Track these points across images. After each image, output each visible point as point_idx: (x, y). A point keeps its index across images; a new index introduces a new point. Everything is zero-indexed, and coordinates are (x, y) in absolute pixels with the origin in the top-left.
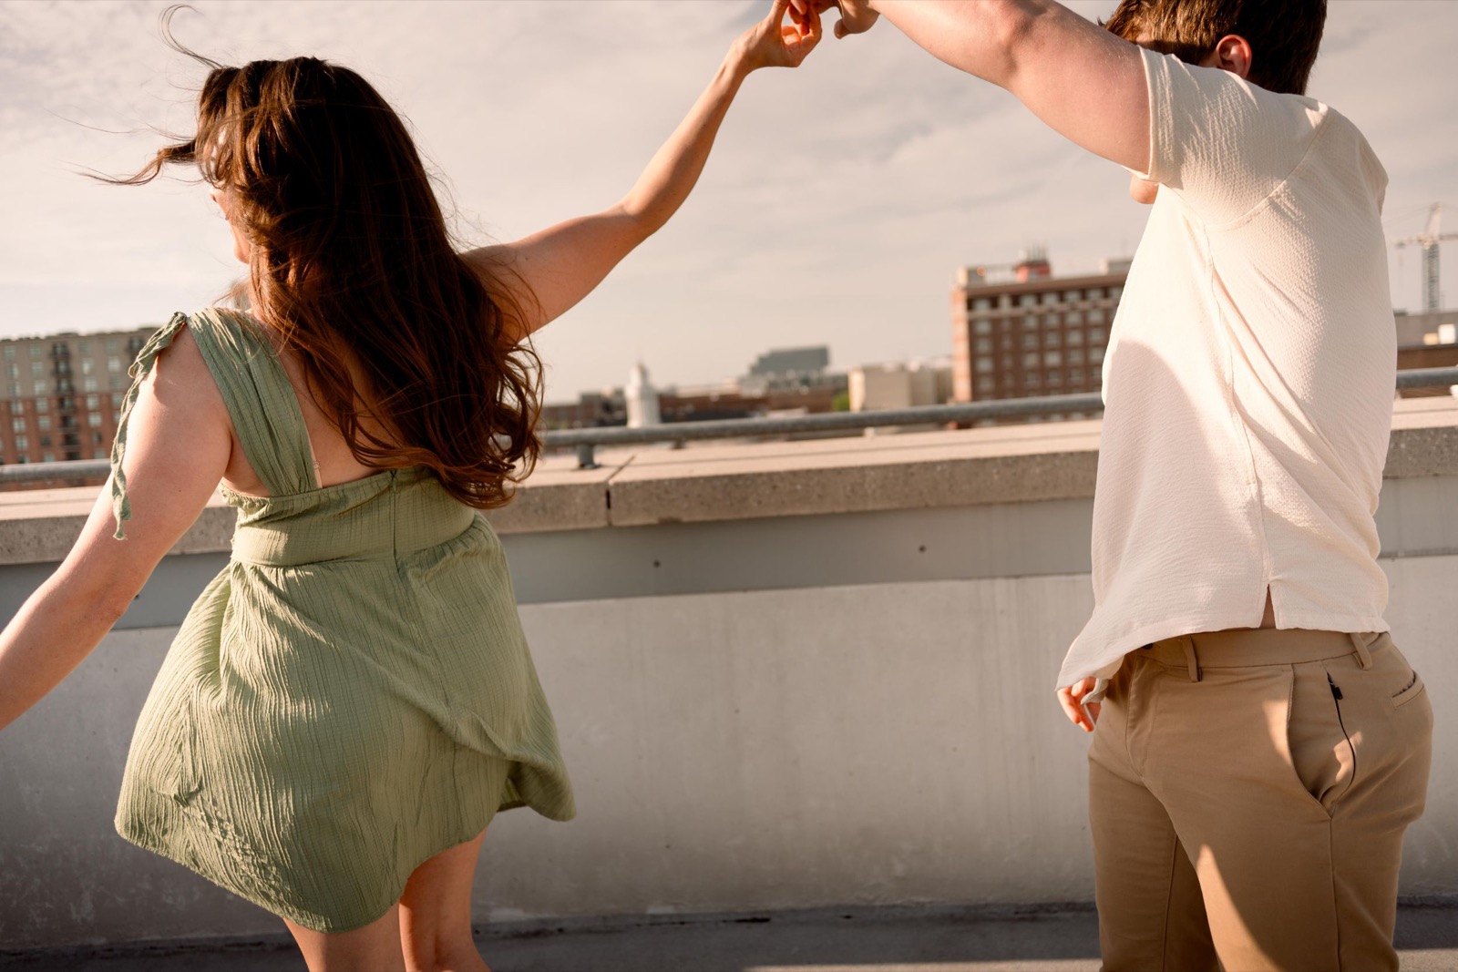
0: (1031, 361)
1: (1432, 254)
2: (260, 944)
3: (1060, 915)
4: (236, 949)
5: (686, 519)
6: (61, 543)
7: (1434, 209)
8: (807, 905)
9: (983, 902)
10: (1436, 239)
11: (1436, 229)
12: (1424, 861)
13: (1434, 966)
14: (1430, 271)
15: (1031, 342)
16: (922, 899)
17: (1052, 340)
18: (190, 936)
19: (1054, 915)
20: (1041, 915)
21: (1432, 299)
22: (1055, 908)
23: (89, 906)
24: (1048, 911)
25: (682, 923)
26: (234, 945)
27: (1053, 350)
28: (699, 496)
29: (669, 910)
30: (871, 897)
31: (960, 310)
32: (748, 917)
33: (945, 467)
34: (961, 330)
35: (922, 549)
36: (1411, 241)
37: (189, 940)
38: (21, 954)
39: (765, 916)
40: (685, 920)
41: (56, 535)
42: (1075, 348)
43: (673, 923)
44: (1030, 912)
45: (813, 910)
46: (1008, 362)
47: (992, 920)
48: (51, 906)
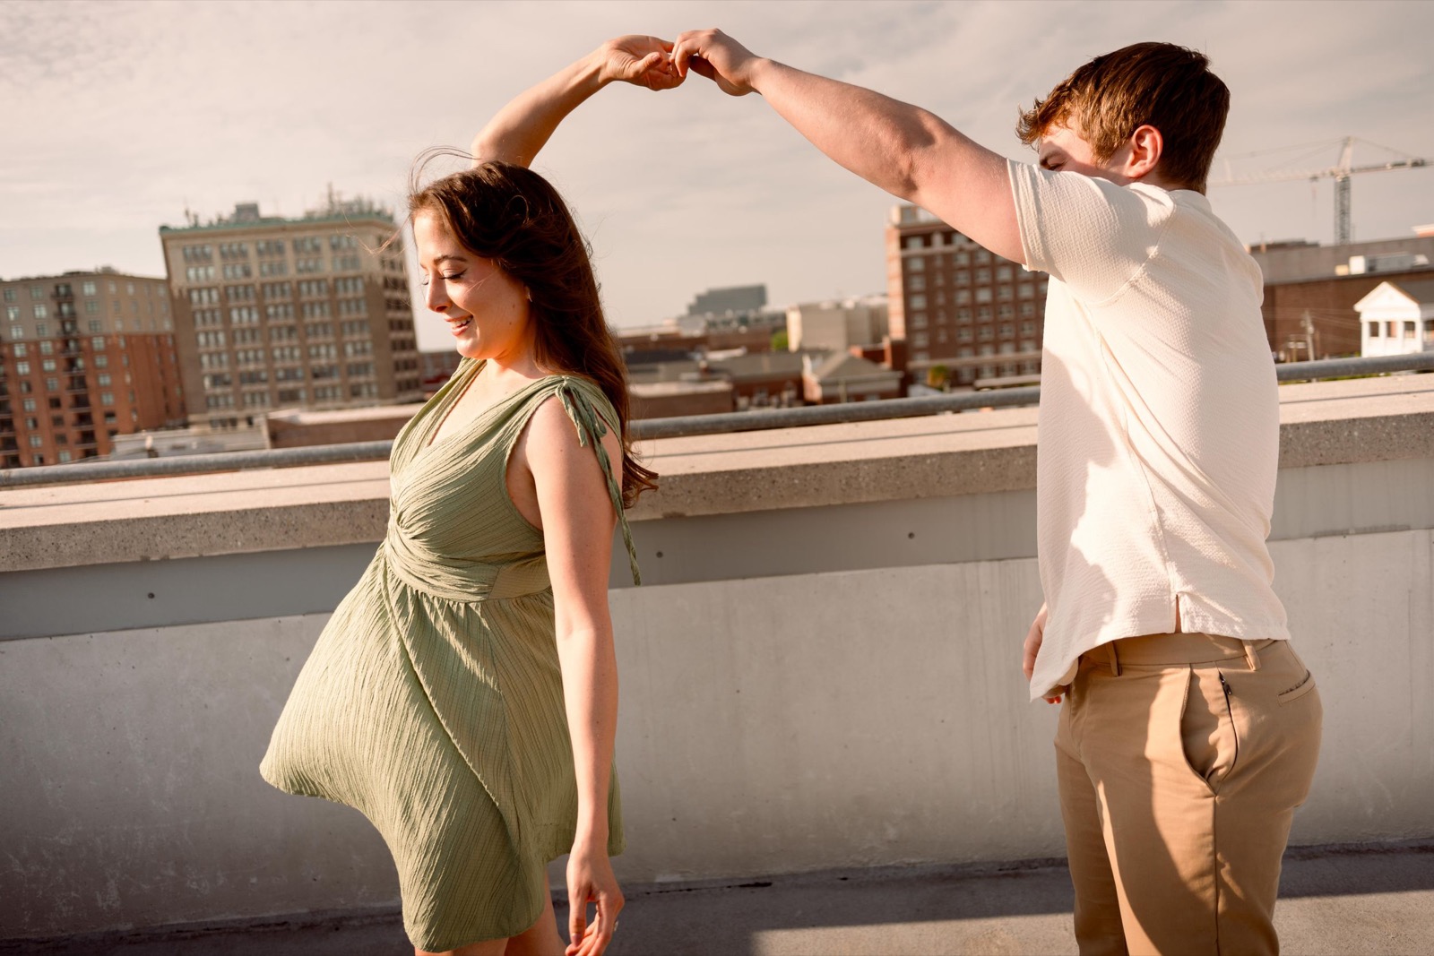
0: (963, 297)
1: (1344, 187)
2: (285, 923)
3: (1040, 870)
4: (261, 929)
5: (689, 514)
6: (79, 548)
7: (1346, 142)
8: (806, 869)
9: (969, 861)
10: (1348, 172)
11: (1347, 163)
12: (1370, 811)
13: (1382, 909)
14: (1342, 204)
15: (962, 279)
16: (913, 861)
17: (983, 277)
18: (215, 919)
19: (1035, 871)
20: (1022, 871)
21: (1343, 231)
22: (1036, 864)
23: (114, 894)
24: (1030, 867)
25: (689, 890)
26: (259, 926)
27: (984, 286)
28: (702, 491)
29: (677, 878)
30: (866, 860)
31: (894, 246)
32: (752, 882)
33: (934, 460)
34: (896, 267)
35: (911, 535)
36: (1324, 174)
37: (214, 923)
38: (48, 942)
39: (768, 881)
40: (691, 887)
41: (75, 541)
42: (1005, 283)
43: (681, 890)
44: (1013, 869)
45: (811, 873)
46: (941, 300)
47: (979, 877)
48: (76, 895)
